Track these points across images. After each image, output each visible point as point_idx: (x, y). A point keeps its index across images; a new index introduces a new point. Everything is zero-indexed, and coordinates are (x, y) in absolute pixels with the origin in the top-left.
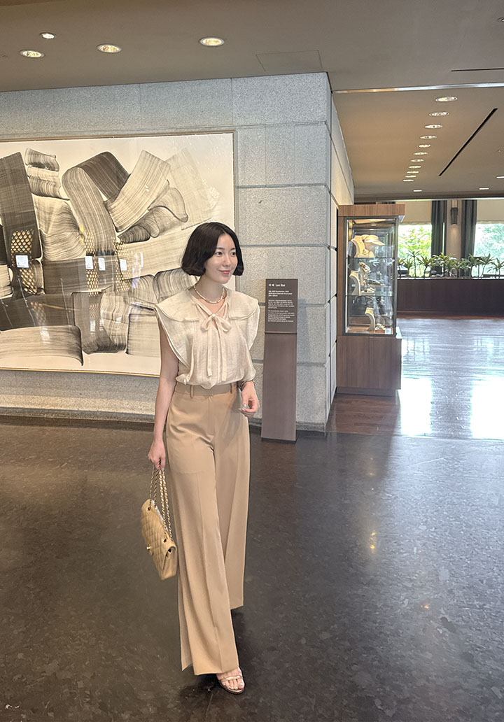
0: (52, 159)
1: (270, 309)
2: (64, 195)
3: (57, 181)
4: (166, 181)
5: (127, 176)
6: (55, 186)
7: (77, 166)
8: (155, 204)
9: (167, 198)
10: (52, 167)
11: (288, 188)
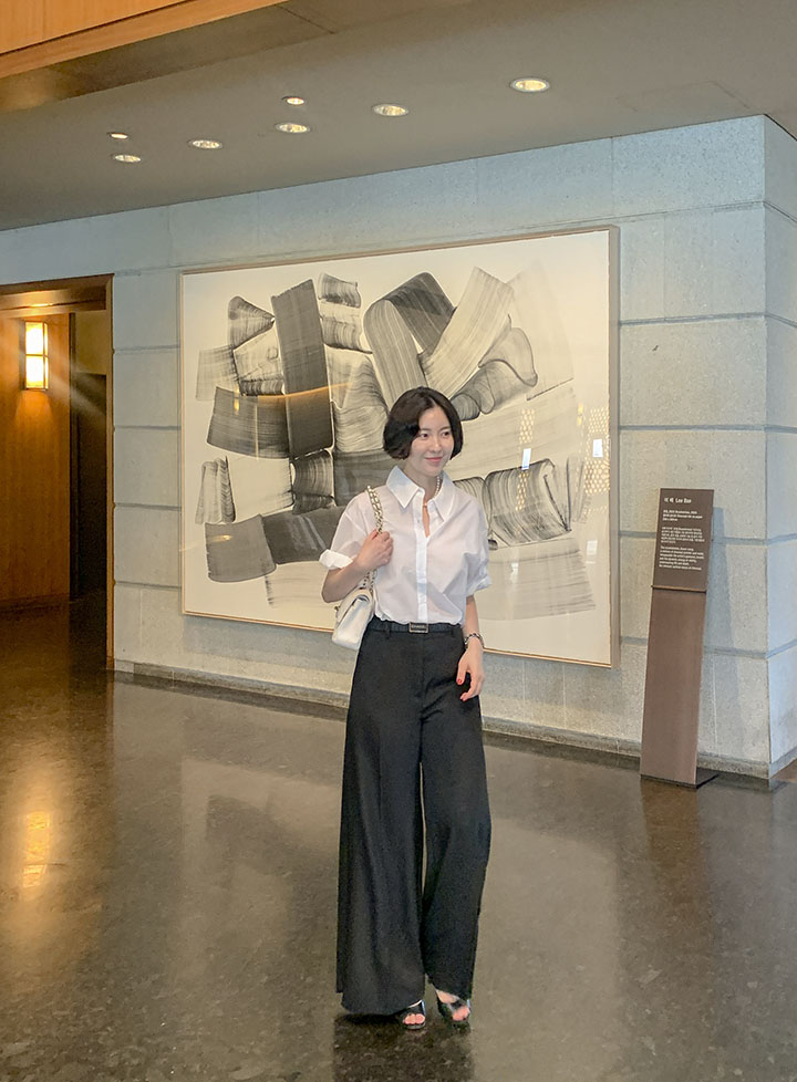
0: (352, 287)
2: (365, 346)
3: (358, 324)
4: (506, 317)
5: (451, 311)
6: (354, 331)
7: (383, 299)
8: (491, 356)
9: (507, 347)
10: (352, 301)
11: (701, 322)
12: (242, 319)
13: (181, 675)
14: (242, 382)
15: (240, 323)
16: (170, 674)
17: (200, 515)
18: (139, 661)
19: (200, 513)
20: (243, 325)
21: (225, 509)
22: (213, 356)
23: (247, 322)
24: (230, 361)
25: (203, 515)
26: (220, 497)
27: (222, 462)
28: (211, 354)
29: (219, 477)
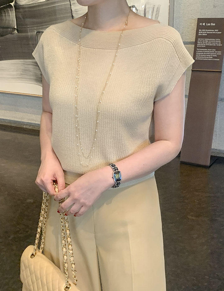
1: (199, 48)
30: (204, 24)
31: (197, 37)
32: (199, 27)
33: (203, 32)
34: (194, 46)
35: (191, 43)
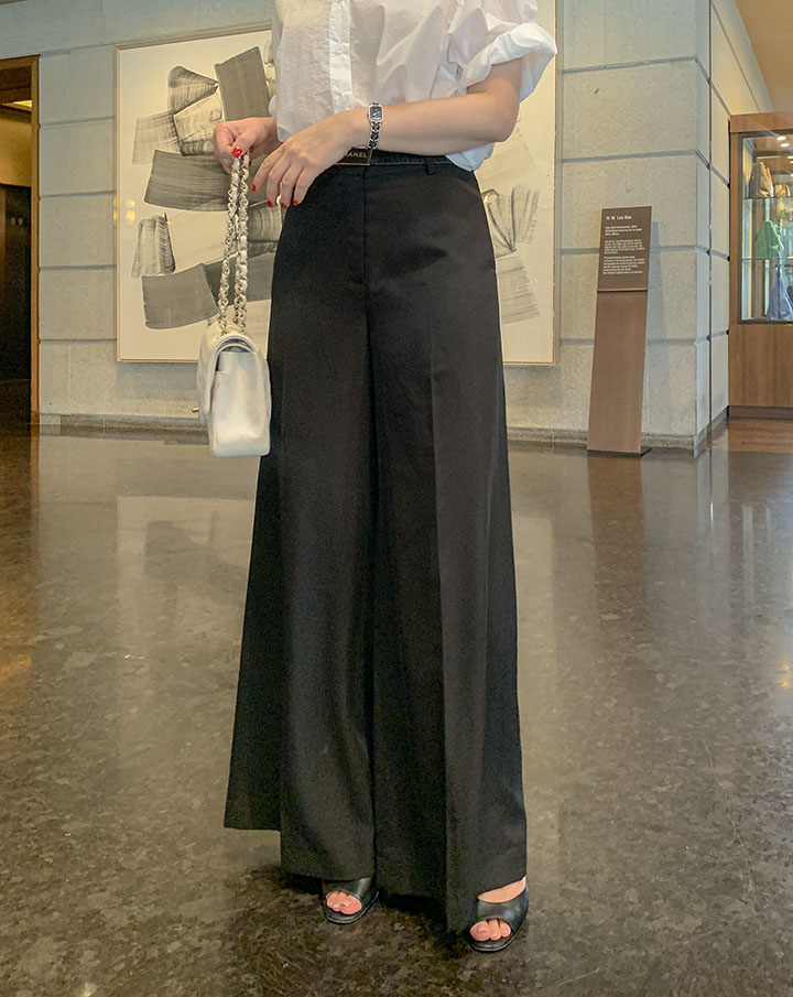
1: (607, 255)
11: (638, 67)
12: (183, 87)
13: (113, 422)
14: (181, 143)
15: (182, 90)
16: (101, 422)
17: (136, 270)
18: (67, 412)
19: (137, 267)
20: (184, 92)
21: (163, 261)
22: (152, 122)
23: (188, 89)
24: (169, 125)
25: (139, 269)
26: (158, 250)
27: (160, 218)
28: (149, 119)
29: (157, 233)
30: (613, 218)
31: (604, 238)
32: (605, 224)
33: (612, 231)
34: (598, 255)
35: (592, 251)
